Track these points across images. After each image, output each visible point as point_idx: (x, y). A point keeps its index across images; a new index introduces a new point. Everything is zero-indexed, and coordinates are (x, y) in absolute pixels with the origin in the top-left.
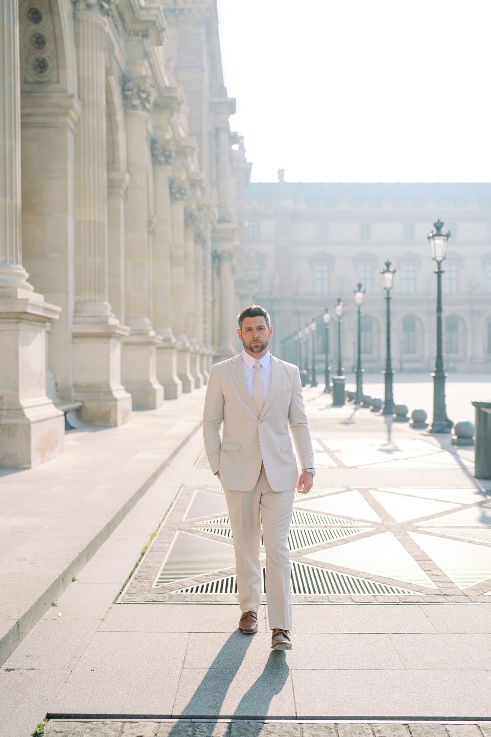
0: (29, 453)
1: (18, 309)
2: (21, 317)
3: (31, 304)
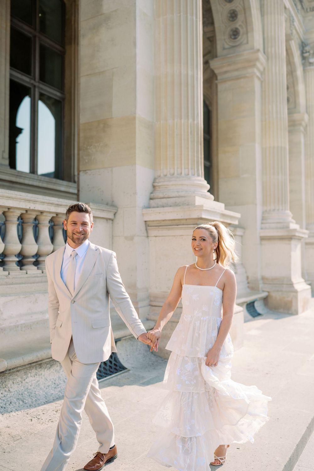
1: (195, 216)
3: (206, 210)
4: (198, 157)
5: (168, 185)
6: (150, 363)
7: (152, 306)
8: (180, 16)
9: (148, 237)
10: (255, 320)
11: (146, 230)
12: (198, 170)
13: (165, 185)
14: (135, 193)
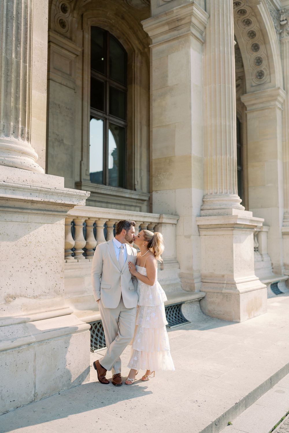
0: (239, 313)
1: (232, 222)
2: (234, 227)
3: (240, 218)
4: (233, 181)
5: (213, 201)
6: (203, 319)
7: (203, 282)
8: (220, 85)
9: (200, 235)
10: (277, 297)
11: (199, 231)
12: (234, 189)
13: (211, 201)
14: (191, 207)
